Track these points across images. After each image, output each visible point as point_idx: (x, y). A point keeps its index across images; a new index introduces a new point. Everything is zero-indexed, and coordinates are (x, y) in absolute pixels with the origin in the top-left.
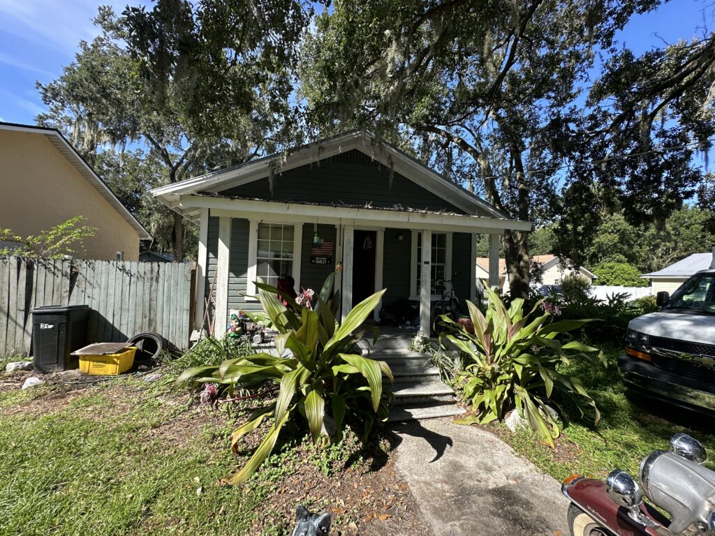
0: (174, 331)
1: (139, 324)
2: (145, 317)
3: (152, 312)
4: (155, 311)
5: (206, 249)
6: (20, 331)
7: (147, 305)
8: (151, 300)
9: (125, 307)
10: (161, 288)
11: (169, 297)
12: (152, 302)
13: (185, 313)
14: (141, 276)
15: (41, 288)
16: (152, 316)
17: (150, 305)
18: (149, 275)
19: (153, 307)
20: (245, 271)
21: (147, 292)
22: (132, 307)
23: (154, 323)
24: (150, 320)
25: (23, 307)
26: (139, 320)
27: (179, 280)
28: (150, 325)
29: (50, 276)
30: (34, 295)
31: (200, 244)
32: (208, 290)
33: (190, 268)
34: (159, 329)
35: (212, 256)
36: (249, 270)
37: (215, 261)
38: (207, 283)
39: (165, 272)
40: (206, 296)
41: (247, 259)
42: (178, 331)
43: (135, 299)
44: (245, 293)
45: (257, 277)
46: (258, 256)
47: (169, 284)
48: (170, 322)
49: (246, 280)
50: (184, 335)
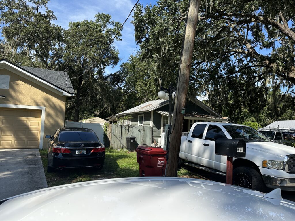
1: (141, 142)
3: (144, 139)
5: (152, 123)
6: (120, 143)
9: (139, 137)
10: (145, 133)
11: (147, 135)
13: (150, 139)
14: (141, 130)
15: (123, 132)
17: (143, 137)
18: (143, 129)
20: (160, 128)
21: (143, 134)
25: (120, 137)
26: (141, 140)
27: (149, 131)
28: (143, 142)
29: (125, 130)
30: (122, 134)
31: (151, 121)
32: (153, 133)
33: (150, 128)
34: (145, 143)
35: (153, 124)
36: (161, 128)
37: (154, 126)
38: (153, 131)
39: (146, 128)
40: (153, 135)
41: (161, 125)
42: (149, 143)
43: (140, 135)
44: (160, 134)
45: (163, 130)
46: (163, 124)
47: (147, 132)
48: (147, 141)
49: (160, 131)
50: (150, 145)
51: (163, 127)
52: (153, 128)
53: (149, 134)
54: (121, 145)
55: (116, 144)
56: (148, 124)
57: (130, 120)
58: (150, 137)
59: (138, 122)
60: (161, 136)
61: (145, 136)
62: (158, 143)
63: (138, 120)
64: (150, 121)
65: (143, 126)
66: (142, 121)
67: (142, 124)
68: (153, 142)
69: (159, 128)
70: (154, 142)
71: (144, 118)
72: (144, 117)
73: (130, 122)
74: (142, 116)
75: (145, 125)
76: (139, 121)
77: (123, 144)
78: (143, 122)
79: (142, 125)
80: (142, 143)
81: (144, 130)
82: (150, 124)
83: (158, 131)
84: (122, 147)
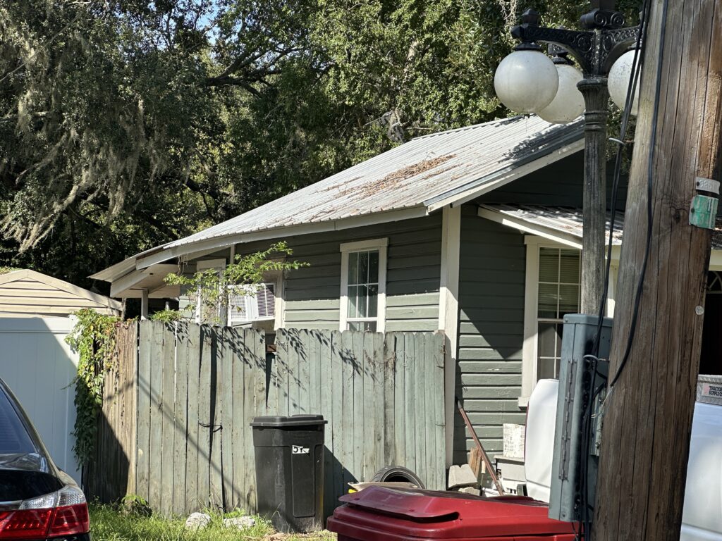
0: (424, 467)
1: (370, 453)
2: (379, 440)
3: (388, 431)
4: (393, 427)
5: (454, 304)
6: (204, 463)
7: (381, 415)
8: (386, 406)
9: (349, 419)
10: (399, 384)
11: (412, 400)
12: (387, 410)
13: (439, 430)
14: (369, 360)
15: (228, 383)
16: (389, 437)
17: (385, 416)
18: (380, 357)
19: (390, 419)
21: (380, 391)
22: (358, 419)
23: (392, 451)
24: (386, 444)
25: (207, 421)
26: (371, 445)
27: (427, 367)
28: (387, 454)
29: (239, 363)
30: (219, 398)
31: (443, 290)
32: (459, 386)
33: (441, 343)
34: (400, 463)
35: (464, 316)
36: (526, 344)
37: (469, 327)
38: (459, 372)
39: (405, 351)
40: (459, 399)
41: (523, 322)
42: (428, 467)
43: (362, 404)
44: (519, 393)
45: (539, 361)
46: (539, 317)
47: (412, 375)
48: (418, 448)
49: (520, 366)
50: (439, 476)
51: (536, 337)
52: (458, 348)
53: (427, 394)
54: (213, 479)
55: (169, 474)
56: (420, 311)
57: (280, 288)
58: (440, 418)
59: (344, 300)
60: (524, 410)
61: (399, 413)
62: (500, 466)
63: (344, 286)
64: (434, 288)
65: (381, 328)
66: (374, 293)
67: (373, 312)
68: (459, 457)
69: (509, 346)
70: (471, 456)
71: (388, 270)
72: (389, 258)
73: (279, 302)
74: (375, 256)
75: (398, 326)
76: (351, 294)
77: (228, 473)
78: (382, 298)
79: (374, 325)
80: (372, 460)
81: (390, 365)
82: (437, 311)
83: (497, 370)
84: (219, 501)
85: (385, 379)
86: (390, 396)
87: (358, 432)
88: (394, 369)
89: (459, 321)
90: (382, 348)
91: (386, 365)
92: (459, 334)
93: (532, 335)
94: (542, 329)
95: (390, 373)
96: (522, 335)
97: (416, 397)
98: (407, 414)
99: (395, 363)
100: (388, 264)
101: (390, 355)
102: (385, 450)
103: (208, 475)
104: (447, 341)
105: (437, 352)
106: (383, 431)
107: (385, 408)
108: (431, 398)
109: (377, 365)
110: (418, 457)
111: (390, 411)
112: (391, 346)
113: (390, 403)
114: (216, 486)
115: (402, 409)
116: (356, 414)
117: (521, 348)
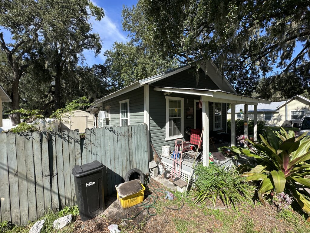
0: (142, 165)
2: (128, 160)
4: (132, 155)
5: (148, 115)
7: (128, 152)
8: (129, 149)
9: (117, 156)
10: (133, 141)
11: (138, 146)
12: (130, 150)
13: (146, 153)
14: (123, 135)
15: (60, 154)
16: (131, 159)
17: (129, 152)
18: (127, 134)
19: (131, 153)
21: (127, 145)
23: (132, 163)
24: (130, 161)
25: (47, 172)
26: (125, 163)
27: (142, 135)
30: (55, 162)
31: (145, 111)
32: (150, 138)
33: (145, 127)
34: (135, 167)
35: (150, 118)
37: (152, 121)
38: (150, 134)
39: (135, 131)
40: (150, 142)
41: (165, 119)
42: (143, 165)
43: (121, 150)
44: (165, 137)
45: (169, 128)
46: (169, 117)
47: (137, 138)
48: (140, 160)
49: (165, 130)
50: (146, 166)
52: (150, 127)
53: (142, 143)
54: (53, 198)
56: (138, 117)
57: (109, 112)
58: (146, 149)
59: (121, 114)
60: (166, 141)
61: (134, 151)
62: (161, 157)
64: (143, 111)
66: (127, 112)
67: (127, 117)
68: (151, 159)
69: (162, 125)
70: (154, 156)
71: (130, 107)
74: (127, 104)
77: (62, 192)
78: (129, 114)
79: (127, 121)
80: (126, 168)
82: (143, 117)
83: (160, 132)
84: (57, 206)
85: (129, 141)
86: (130, 146)
87: (120, 160)
88: (132, 137)
89: (150, 120)
90: (127, 131)
91: (129, 136)
92: (150, 123)
93: (168, 122)
94: (170, 120)
95: (130, 138)
96: (165, 122)
97: (139, 144)
98: (136, 150)
99: (132, 135)
100: (130, 105)
101: (130, 133)
102: (130, 163)
103: (50, 197)
104: (147, 126)
105: (144, 130)
106: (129, 157)
107: (129, 150)
108: (143, 144)
109: (126, 137)
110: (140, 163)
111: (131, 150)
112: (130, 130)
113: (131, 148)
114: (55, 200)
115: (135, 149)
116: (119, 154)
117: (165, 125)
